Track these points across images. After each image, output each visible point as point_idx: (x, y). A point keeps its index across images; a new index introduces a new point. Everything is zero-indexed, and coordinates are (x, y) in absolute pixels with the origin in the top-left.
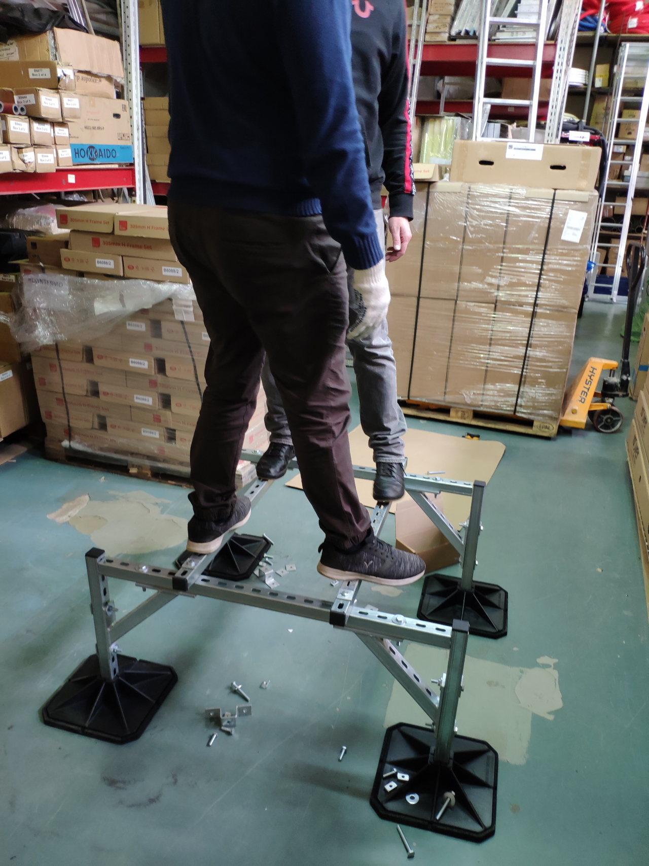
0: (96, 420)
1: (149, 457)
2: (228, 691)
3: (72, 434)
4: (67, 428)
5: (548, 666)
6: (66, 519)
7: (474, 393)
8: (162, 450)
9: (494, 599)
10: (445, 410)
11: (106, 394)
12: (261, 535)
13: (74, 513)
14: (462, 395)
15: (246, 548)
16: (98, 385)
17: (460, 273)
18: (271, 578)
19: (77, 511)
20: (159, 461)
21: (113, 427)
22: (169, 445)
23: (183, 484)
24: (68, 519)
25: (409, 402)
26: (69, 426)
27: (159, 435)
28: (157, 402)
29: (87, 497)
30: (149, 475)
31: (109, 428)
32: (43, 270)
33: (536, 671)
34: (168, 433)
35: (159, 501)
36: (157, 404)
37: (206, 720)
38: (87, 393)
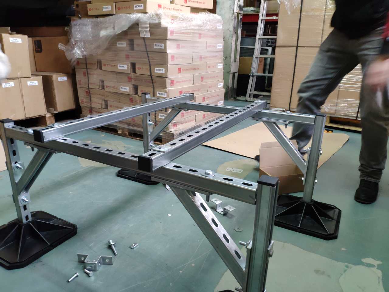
0: (103, 103)
1: (127, 124)
3: (93, 112)
4: (90, 108)
5: (373, 266)
7: (330, 105)
9: (330, 213)
11: (107, 87)
16: (104, 82)
17: (323, 30)
20: (132, 126)
21: (111, 106)
26: (91, 106)
32: (80, 18)
33: (360, 268)
35: (126, 146)
36: (131, 91)
37: (78, 263)
38: (99, 87)
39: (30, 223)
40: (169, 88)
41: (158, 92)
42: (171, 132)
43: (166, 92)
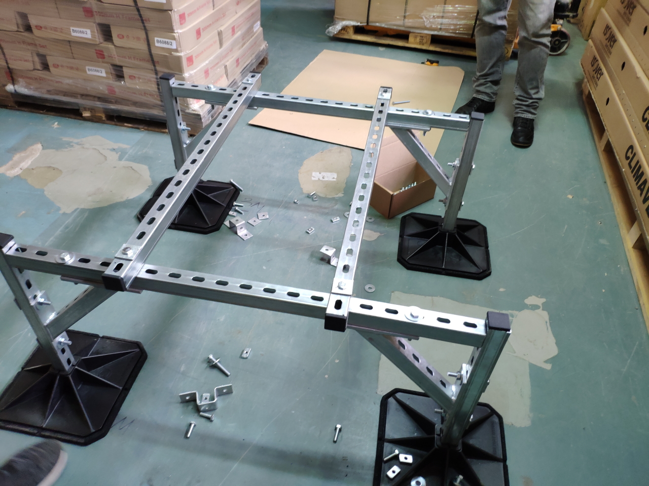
0: (36, 59)
1: (100, 99)
2: (205, 365)
3: (15, 77)
4: (8, 70)
5: (537, 307)
6: (17, 172)
7: (434, 16)
8: (112, 91)
9: (473, 235)
10: (404, 36)
11: (39, 28)
12: (227, 181)
13: (26, 164)
14: (422, 18)
15: (213, 196)
16: (27, 17)
18: (243, 229)
19: (30, 162)
20: (111, 102)
21: (56, 66)
22: (118, 83)
23: (140, 127)
24: (20, 172)
25: (368, 28)
26: (9, 68)
27: (106, 73)
28: (96, 34)
29: (39, 146)
30: (104, 118)
31: (51, 68)
33: (526, 312)
34: (115, 70)
35: (116, 146)
36: (97, 37)
37: (182, 405)
38: (18, 27)
39: (76, 367)
40: (179, 31)
41: (156, 39)
42: (194, 112)
43: (174, 39)
